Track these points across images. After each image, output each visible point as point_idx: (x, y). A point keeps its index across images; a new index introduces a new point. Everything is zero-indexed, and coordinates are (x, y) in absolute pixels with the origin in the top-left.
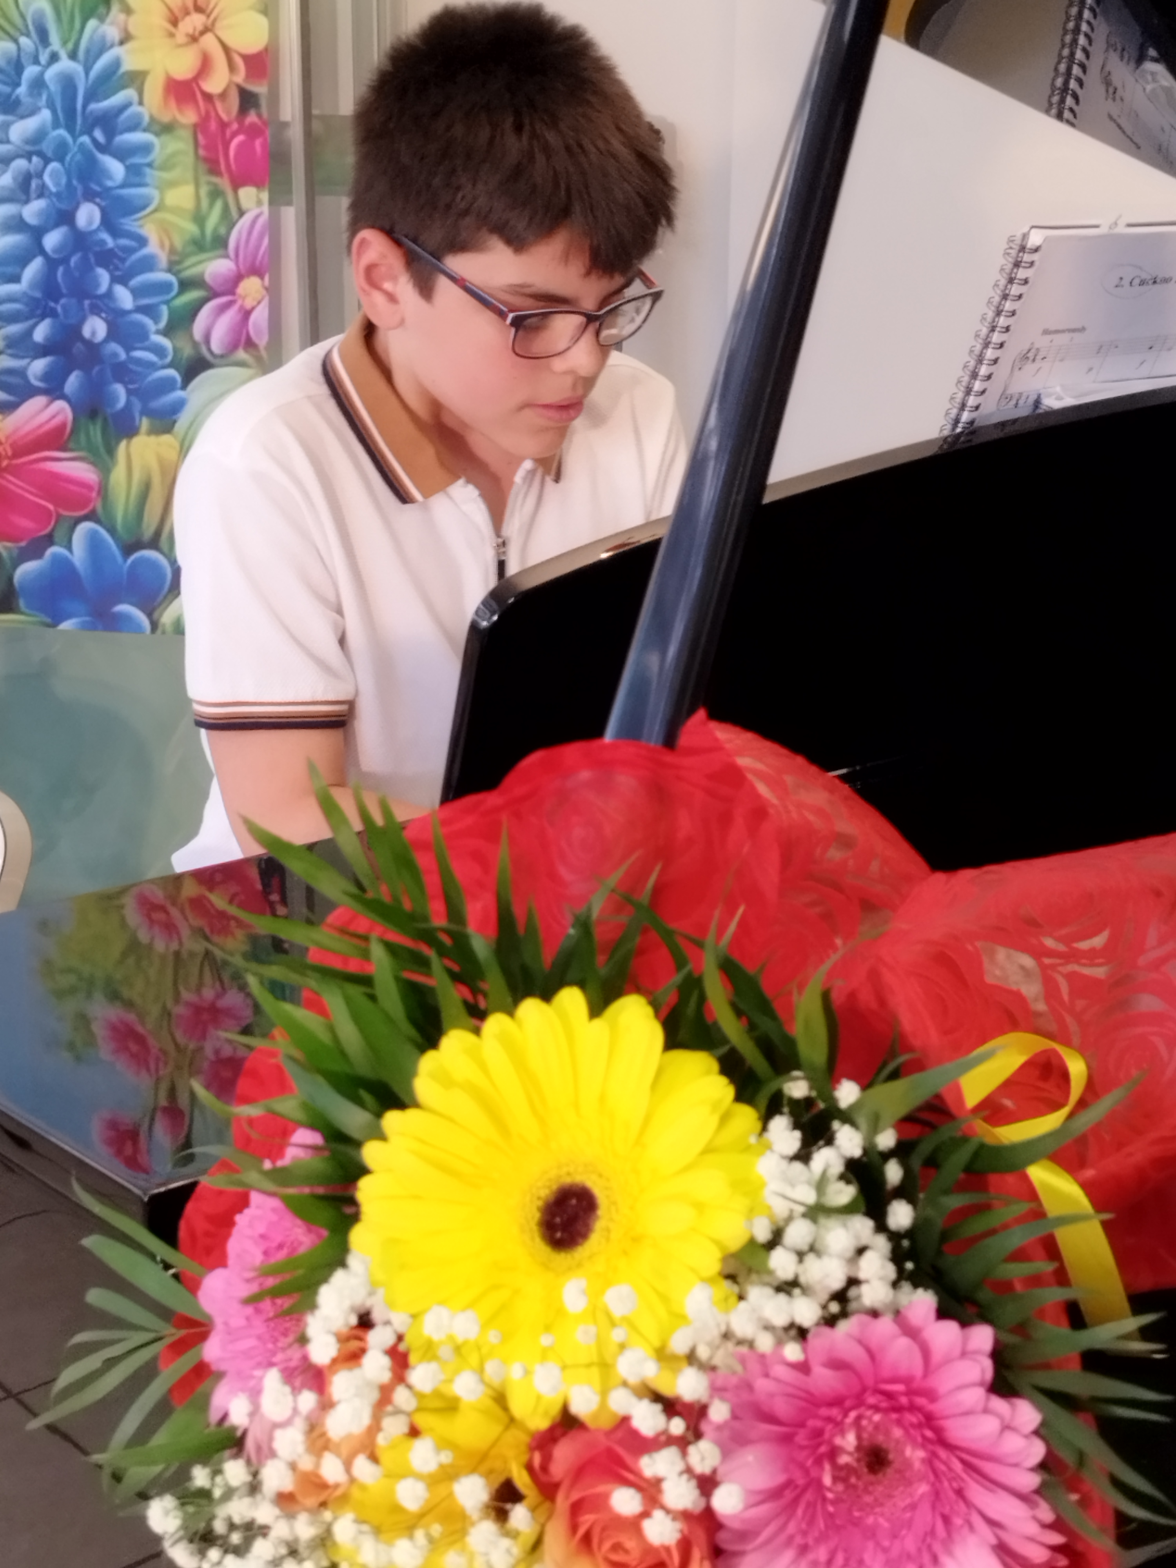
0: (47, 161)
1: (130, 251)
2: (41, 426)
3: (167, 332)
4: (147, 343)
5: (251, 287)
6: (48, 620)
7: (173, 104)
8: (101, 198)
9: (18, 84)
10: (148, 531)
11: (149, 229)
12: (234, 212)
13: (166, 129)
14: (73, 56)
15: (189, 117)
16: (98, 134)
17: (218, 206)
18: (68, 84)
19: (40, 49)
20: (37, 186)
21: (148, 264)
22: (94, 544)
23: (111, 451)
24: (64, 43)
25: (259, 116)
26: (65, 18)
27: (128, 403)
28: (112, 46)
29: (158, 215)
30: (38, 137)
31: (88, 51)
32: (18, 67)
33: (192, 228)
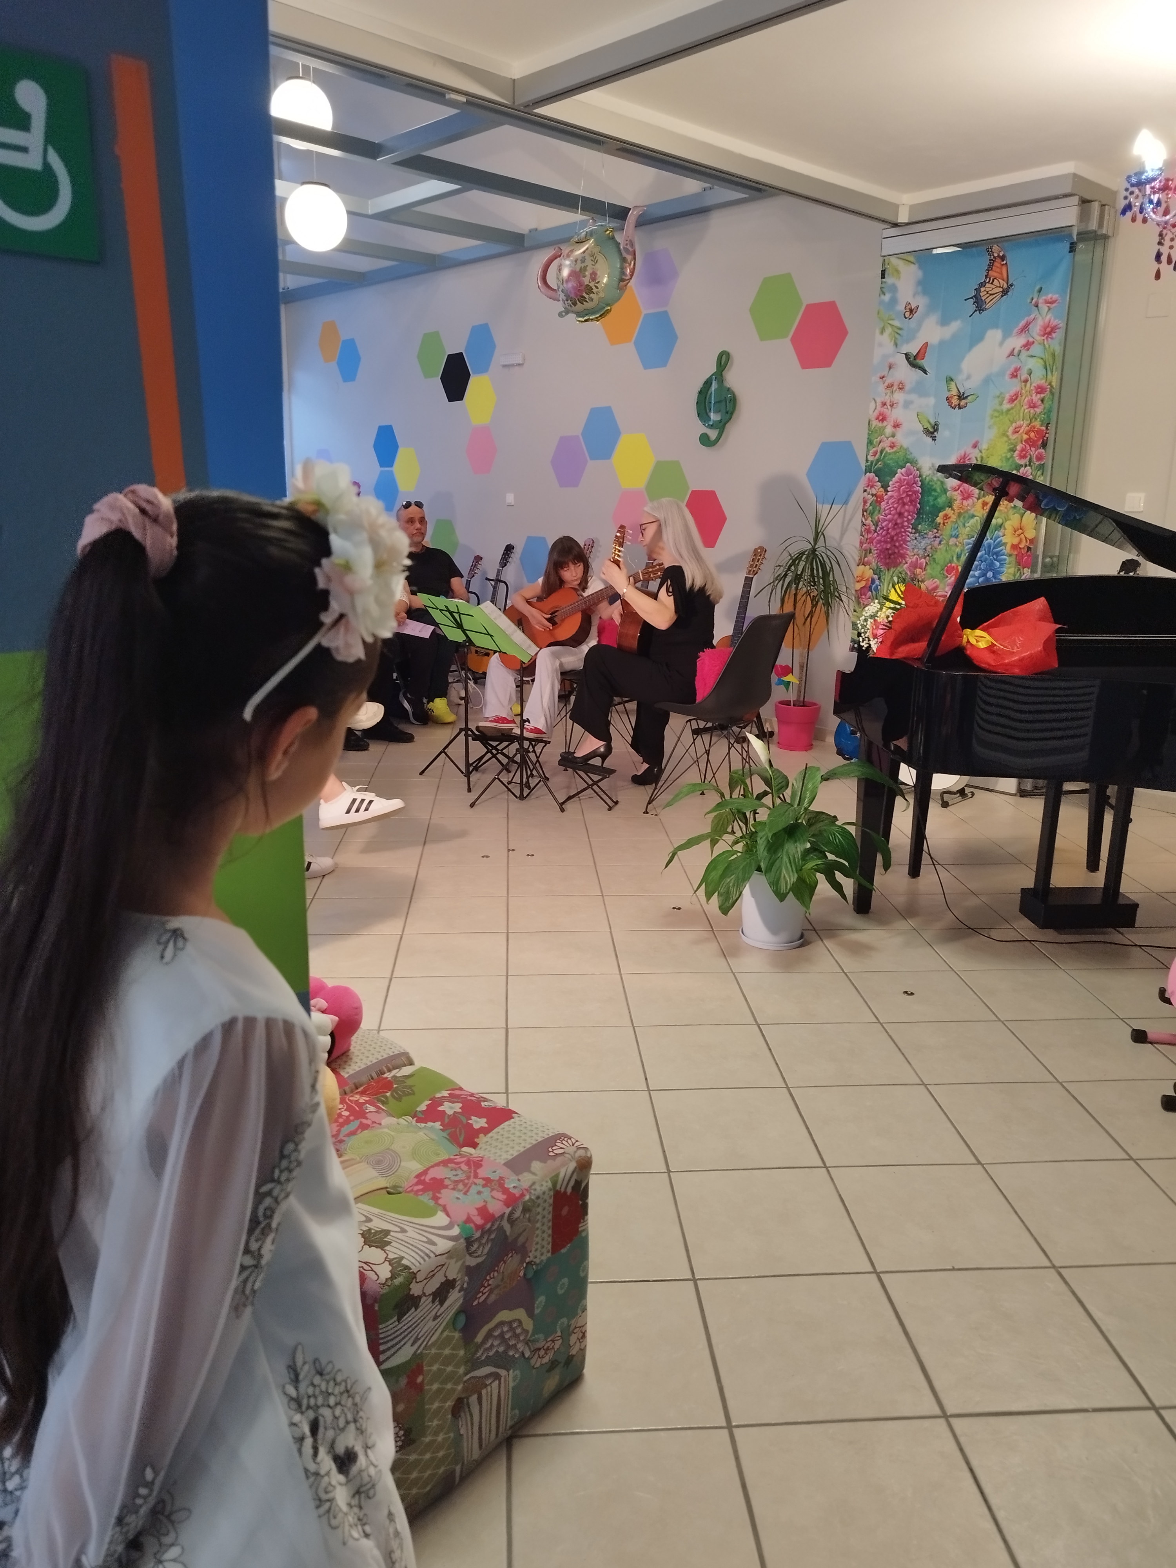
0: (982, 562)
7: (1012, 549)
8: (993, 571)
11: (1002, 578)
12: (1022, 573)
13: (1010, 555)
14: (991, 539)
15: (1015, 553)
16: (995, 556)
17: (1020, 572)
18: (989, 545)
20: (978, 568)
24: (989, 536)
28: (1000, 537)
29: (1006, 575)
31: (994, 538)
33: (1013, 578)
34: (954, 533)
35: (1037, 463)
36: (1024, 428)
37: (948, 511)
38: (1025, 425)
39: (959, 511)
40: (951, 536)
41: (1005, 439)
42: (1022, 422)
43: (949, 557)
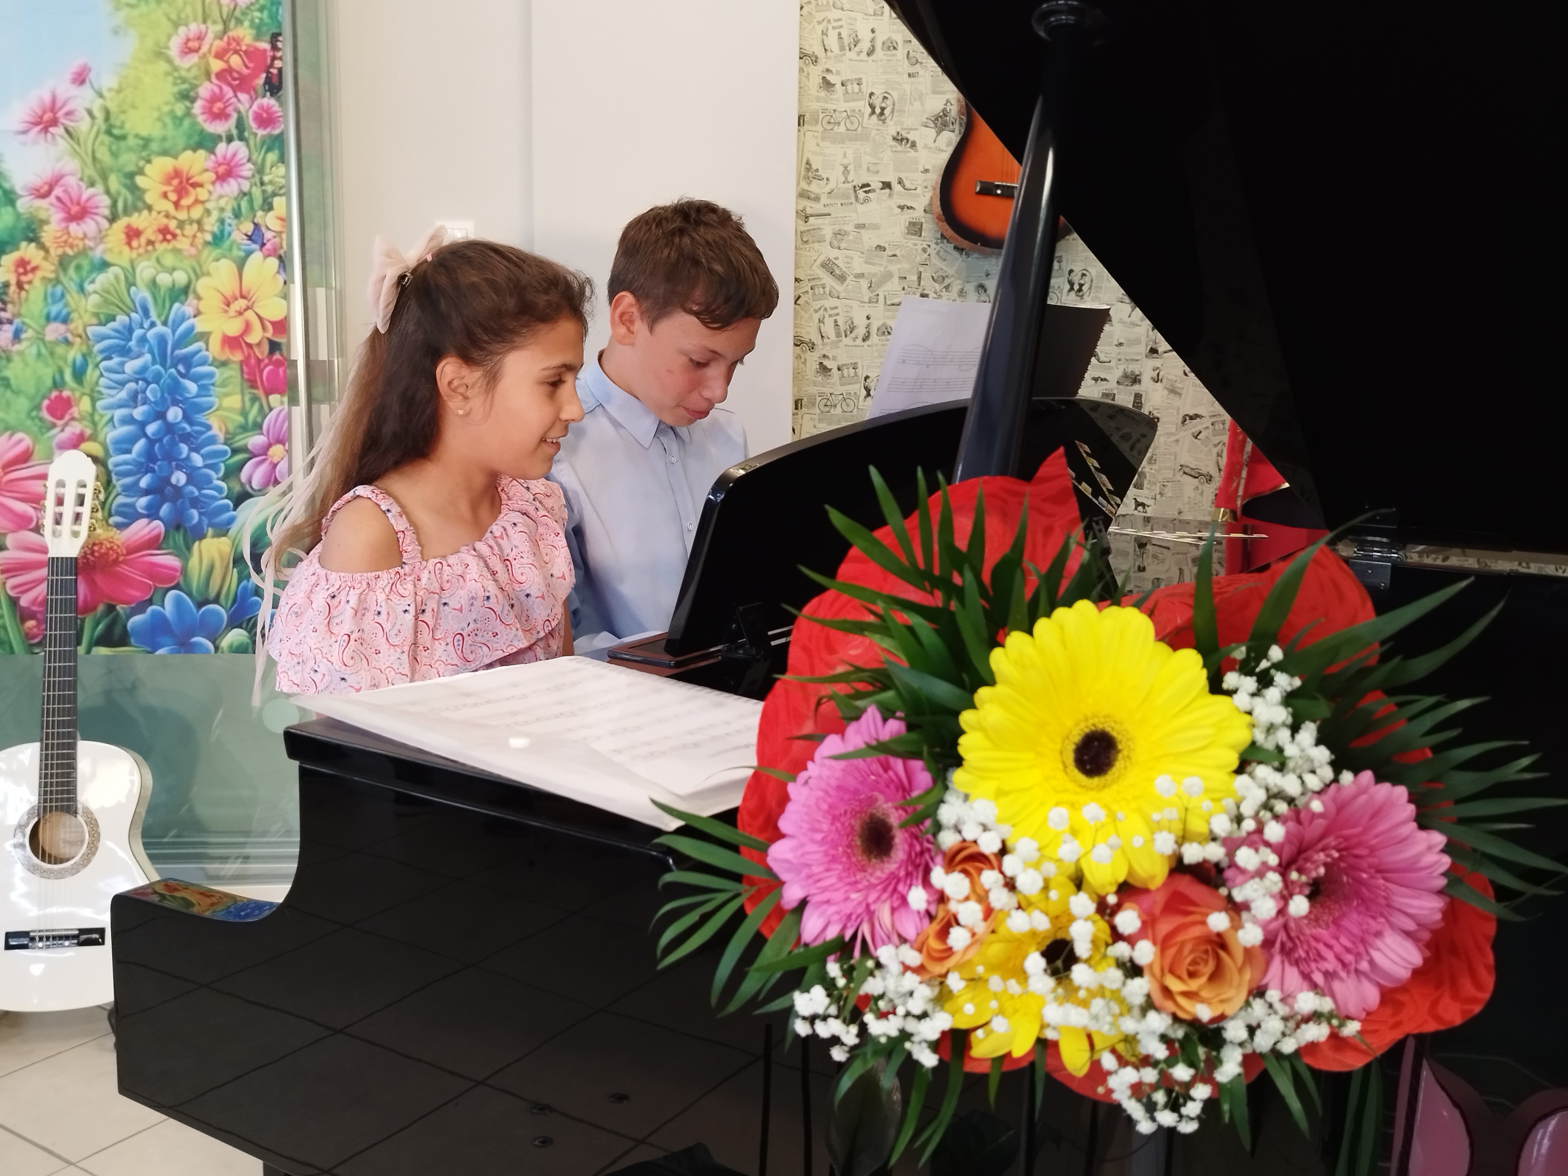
0: (148, 383)
1: (201, 433)
2: (144, 536)
3: (224, 479)
4: (211, 486)
5: (277, 451)
6: (149, 649)
7: (227, 350)
8: (183, 404)
9: (131, 340)
10: (212, 594)
11: (213, 421)
12: (266, 409)
13: (224, 364)
14: (165, 323)
15: (238, 357)
16: (181, 368)
17: (256, 406)
18: (162, 340)
19: (144, 320)
20: (142, 398)
21: (213, 440)
22: (178, 602)
23: (189, 548)
24: (159, 316)
25: (282, 355)
26: (160, 301)
27: (200, 520)
28: (189, 318)
29: (219, 413)
30: (144, 369)
31: (174, 321)
32: (130, 330)
33: (240, 419)
34: (55, 309)
35: (261, 133)
36: (212, 43)
37: (29, 251)
38: (210, 36)
39: (60, 251)
40: (48, 319)
41: (163, 66)
42: (203, 27)
43: (47, 373)
